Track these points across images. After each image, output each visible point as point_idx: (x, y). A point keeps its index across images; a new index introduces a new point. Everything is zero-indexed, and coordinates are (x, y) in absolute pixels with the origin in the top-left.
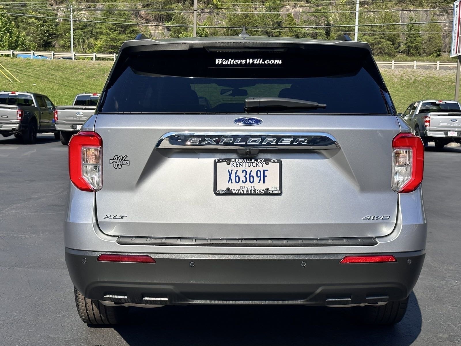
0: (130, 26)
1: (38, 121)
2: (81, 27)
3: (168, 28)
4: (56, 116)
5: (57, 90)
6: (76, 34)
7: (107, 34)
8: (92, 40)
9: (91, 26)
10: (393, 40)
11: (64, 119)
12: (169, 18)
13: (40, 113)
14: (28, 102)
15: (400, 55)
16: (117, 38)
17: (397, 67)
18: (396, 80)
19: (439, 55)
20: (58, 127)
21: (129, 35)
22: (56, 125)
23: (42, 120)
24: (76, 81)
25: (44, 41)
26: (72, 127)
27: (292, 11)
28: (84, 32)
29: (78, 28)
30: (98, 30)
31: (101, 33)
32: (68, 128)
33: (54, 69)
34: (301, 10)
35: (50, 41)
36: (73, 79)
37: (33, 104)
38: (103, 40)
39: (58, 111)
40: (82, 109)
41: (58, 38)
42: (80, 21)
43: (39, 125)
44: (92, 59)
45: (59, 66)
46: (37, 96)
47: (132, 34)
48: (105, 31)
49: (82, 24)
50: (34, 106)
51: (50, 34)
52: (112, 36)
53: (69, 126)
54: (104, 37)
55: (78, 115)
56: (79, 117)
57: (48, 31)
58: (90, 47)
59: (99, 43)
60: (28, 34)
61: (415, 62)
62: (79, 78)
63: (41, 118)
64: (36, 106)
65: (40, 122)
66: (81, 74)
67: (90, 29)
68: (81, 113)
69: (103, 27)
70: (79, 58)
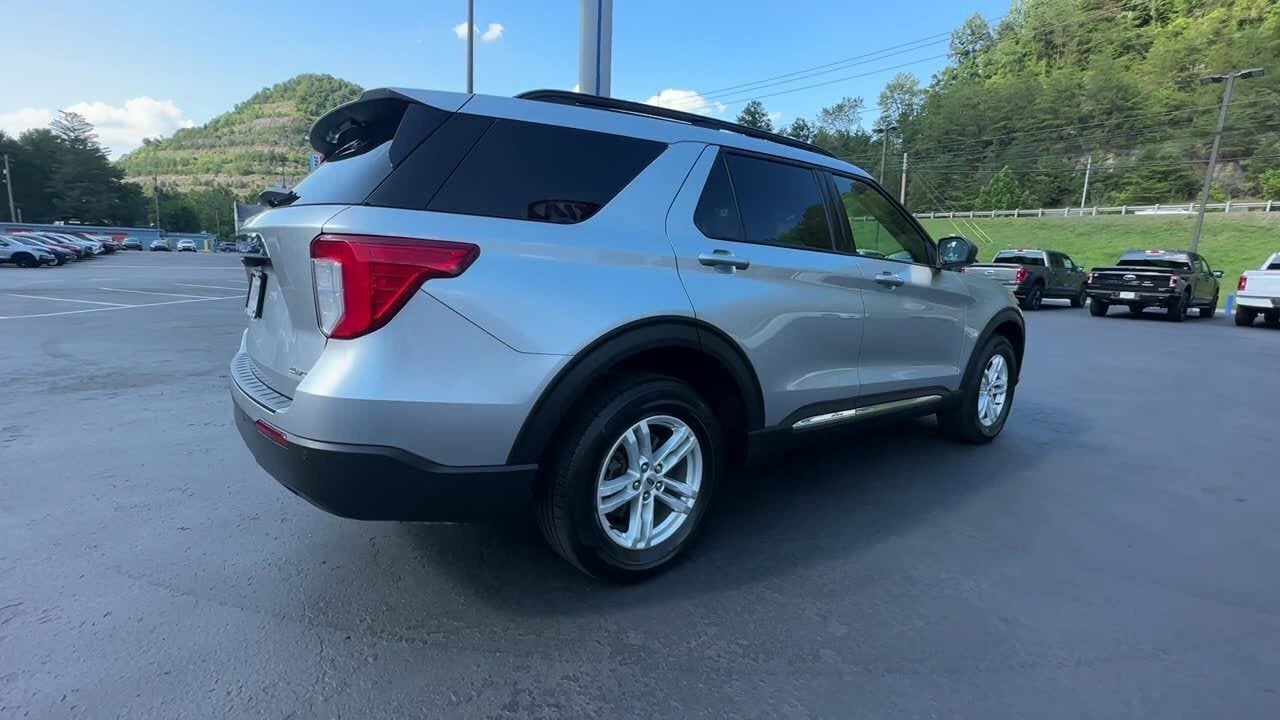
0: (1177, 171)
1: (1048, 284)
2: (1100, 179)
3: (1244, 168)
8: (1113, 194)
9: (1117, 176)
12: (1248, 153)
14: (1037, 262)
16: (1153, 187)
21: (1172, 182)
23: (1052, 283)
25: (1052, 198)
28: (1105, 185)
30: (1126, 180)
31: (1130, 184)
35: (1060, 197)
37: (1044, 263)
42: (1101, 173)
46: (1052, 255)
47: (1178, 181)
48: (1134, 181)
49: (1103, 176)
50: (1045, 266)
51: (1060, 191)
52: (1145, 185)
57: (1059, 187)
58: (1110, 201)
59: (1123, 196)
60: (1031, 194)
64: (1047, 266)
67: (1115, 179)
69: (1134, 175)
70: (1102, 213)
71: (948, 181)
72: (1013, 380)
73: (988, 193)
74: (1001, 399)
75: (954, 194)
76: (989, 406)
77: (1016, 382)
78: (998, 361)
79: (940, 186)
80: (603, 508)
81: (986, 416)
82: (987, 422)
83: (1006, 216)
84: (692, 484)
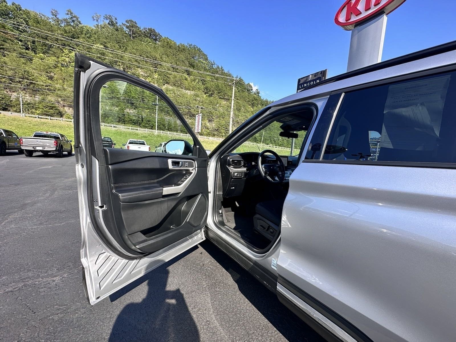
0: (55, 107)
1: (7, 144)
2: (26, 104)
4: (21, 142)
5: (14, 130)
6: (23, 106)
7: (42, 108)
8: (33, 110)
9: (32, 104)
10: (164, 125)
11: (27, 143)
13: (8, 140)
15: (166, 130)
16: (48, 111)
17: (169, 134)
18: (170, 138)
19: (177, 132)
20: (23, 148)
21: (54, 110)
22: (21, 147)
23: (9, 144)
24: (27, 126)
25: (3, 107)
26: (33, 148)
27: (129, 111)
28: (29, 106)
29: (25, 104)
30: (37, 107)
31: (39, 108)
32: (31, 148)
33: (12, 120)
34: (132, 112)
35: (7, 107)
36: (24, 125)
37: (3, 134)
38: (40, 111)
39: (23, 139)
40: (40, 139)
41: (12, 107)
42: (26, 101)
43: (7, 146)
44: (36, 117)
45: (15, 119)
46: (6, 131)
47: (56, 110)
49: (27, 102)
50: (4, 136)
51: (7, 105)
52: (45, 110)
53: (32, 147)
54: (41, 110)
55: (38, 142)
56: (38, 143)
57: (5, 103)
58: (32, 113)
59: (38, 112)
61: (175, 133)
62: (28, 125)
63: (9, 142)
64: (5, 136)
65: (8, 144)
66: (30, 123)
67: (32, 105)
68: (39, 141)
69: (40, 105)
70: (30, 117)
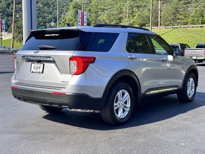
71: (177, 11)
72: (196, 85)
73: (193, 17)
74: (193, 90)
75: (180, 17)
76: (190, 92)
77: (197, 85)
78: (191, 79)
79: (174, 14)
80: (115, 108)
81: (189, 95)
82: (190, 96)
83: (201, 27)
84: (129, 105)
